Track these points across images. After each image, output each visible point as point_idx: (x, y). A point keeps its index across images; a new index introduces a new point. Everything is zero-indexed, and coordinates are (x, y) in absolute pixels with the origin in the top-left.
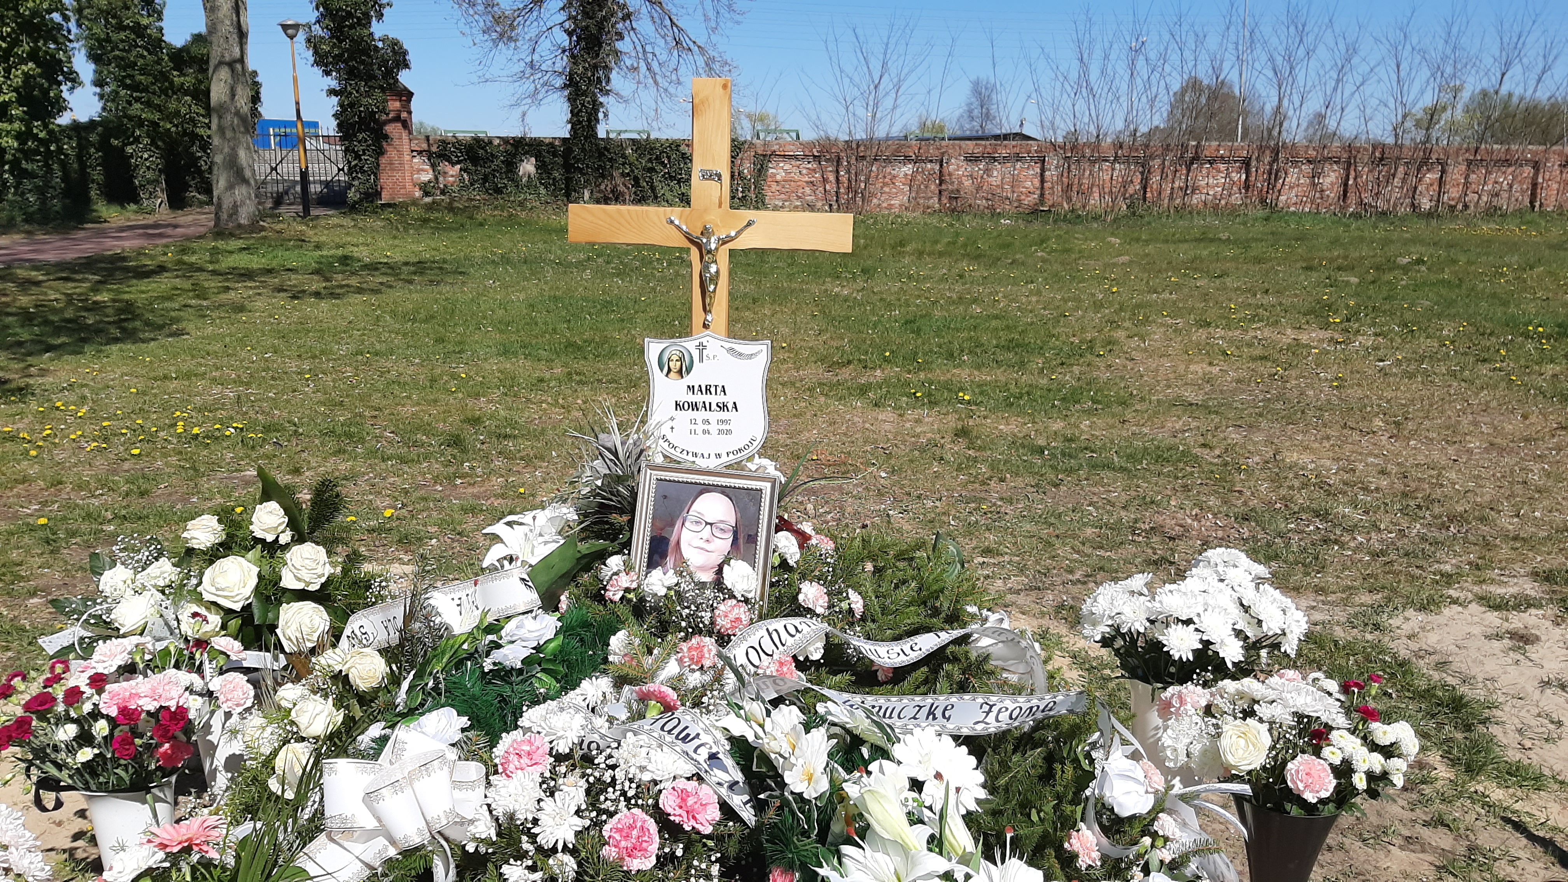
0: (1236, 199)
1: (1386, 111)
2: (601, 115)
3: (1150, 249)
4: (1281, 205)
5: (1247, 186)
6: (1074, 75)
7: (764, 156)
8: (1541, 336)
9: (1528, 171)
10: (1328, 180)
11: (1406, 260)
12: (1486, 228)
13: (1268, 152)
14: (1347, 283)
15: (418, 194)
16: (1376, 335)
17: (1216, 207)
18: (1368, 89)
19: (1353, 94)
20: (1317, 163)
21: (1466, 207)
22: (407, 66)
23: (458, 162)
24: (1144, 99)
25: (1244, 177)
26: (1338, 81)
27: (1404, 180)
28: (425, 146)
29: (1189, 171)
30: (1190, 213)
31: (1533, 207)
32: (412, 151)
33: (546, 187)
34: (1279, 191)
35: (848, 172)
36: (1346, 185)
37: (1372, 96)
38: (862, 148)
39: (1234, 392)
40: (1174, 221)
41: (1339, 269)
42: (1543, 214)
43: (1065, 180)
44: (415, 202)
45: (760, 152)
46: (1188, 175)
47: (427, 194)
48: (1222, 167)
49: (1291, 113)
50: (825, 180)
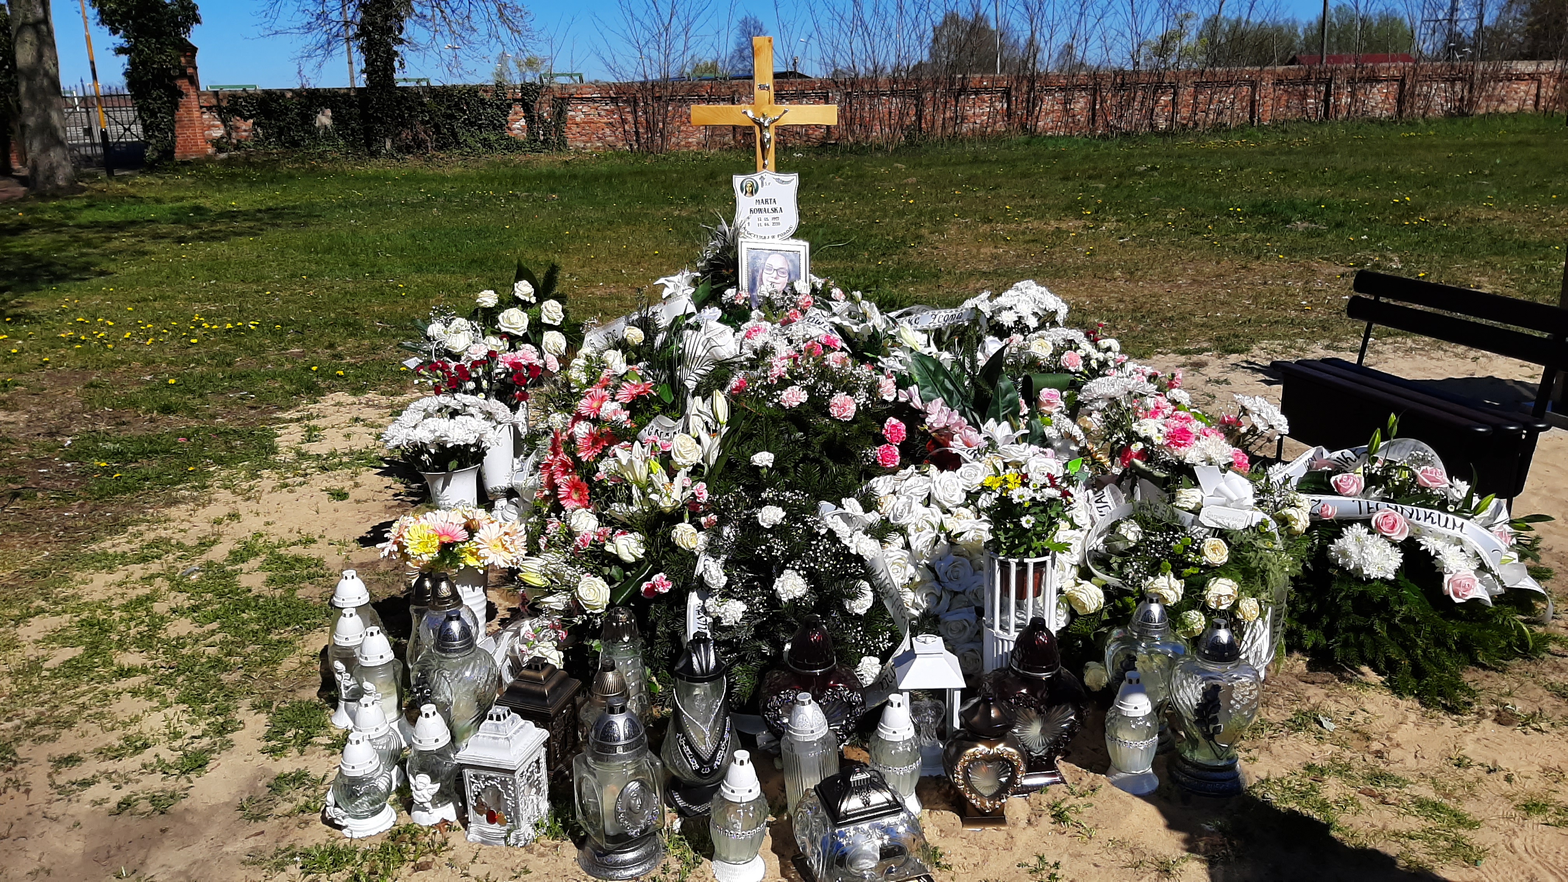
0: (1000, 126)
1: (1124, 41)
2: (396, 64)
3: (932, 171)
4: (1039, 130)
5: (1009, 113)
6: (849, 15)
7: (563, 99)
8: (1239, 214)
9: (1246, 90)
10: (1079, 106)
11: (1143, 168)
12: (1213, 143)
13: (1025, 82)
14: (1097, 189)
15: (210, 150)
16: (1117, 221)
17: (983, 135)
18: (1107, 21)
19: (1094, 26)
20: (1068, 90)
21: (1196, 124)
22: (198, 21)
23: (251, 117)
24: (914, 36)
25: (1005, 106)
26: (1081, 14)
27: (1142, 103)
28: (214, 101)
29: (957, 102)
30: (961, 141)
31: (1253, 122)
32: (201, 107)
33: (344, 138)
34: (1037, 118)
35: (645, 113)
36: (1094, 109)
37: (1111, 27)
38: (657, 89)
39: (1015, 264)
40: (948, 149)
41: (1090, 177)
42: (1261, 128)
43: (848, 115)
44: (210, 159)
45: (557, 95)
46: (956, 106)
47: (220, 150)
48: (986, 97)
49: (1042, 45)
50: (624, 121)
